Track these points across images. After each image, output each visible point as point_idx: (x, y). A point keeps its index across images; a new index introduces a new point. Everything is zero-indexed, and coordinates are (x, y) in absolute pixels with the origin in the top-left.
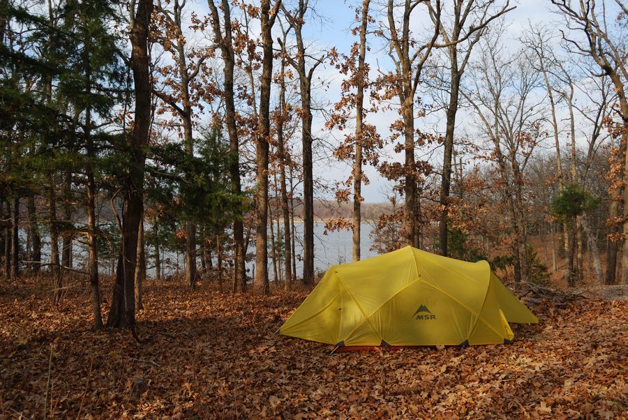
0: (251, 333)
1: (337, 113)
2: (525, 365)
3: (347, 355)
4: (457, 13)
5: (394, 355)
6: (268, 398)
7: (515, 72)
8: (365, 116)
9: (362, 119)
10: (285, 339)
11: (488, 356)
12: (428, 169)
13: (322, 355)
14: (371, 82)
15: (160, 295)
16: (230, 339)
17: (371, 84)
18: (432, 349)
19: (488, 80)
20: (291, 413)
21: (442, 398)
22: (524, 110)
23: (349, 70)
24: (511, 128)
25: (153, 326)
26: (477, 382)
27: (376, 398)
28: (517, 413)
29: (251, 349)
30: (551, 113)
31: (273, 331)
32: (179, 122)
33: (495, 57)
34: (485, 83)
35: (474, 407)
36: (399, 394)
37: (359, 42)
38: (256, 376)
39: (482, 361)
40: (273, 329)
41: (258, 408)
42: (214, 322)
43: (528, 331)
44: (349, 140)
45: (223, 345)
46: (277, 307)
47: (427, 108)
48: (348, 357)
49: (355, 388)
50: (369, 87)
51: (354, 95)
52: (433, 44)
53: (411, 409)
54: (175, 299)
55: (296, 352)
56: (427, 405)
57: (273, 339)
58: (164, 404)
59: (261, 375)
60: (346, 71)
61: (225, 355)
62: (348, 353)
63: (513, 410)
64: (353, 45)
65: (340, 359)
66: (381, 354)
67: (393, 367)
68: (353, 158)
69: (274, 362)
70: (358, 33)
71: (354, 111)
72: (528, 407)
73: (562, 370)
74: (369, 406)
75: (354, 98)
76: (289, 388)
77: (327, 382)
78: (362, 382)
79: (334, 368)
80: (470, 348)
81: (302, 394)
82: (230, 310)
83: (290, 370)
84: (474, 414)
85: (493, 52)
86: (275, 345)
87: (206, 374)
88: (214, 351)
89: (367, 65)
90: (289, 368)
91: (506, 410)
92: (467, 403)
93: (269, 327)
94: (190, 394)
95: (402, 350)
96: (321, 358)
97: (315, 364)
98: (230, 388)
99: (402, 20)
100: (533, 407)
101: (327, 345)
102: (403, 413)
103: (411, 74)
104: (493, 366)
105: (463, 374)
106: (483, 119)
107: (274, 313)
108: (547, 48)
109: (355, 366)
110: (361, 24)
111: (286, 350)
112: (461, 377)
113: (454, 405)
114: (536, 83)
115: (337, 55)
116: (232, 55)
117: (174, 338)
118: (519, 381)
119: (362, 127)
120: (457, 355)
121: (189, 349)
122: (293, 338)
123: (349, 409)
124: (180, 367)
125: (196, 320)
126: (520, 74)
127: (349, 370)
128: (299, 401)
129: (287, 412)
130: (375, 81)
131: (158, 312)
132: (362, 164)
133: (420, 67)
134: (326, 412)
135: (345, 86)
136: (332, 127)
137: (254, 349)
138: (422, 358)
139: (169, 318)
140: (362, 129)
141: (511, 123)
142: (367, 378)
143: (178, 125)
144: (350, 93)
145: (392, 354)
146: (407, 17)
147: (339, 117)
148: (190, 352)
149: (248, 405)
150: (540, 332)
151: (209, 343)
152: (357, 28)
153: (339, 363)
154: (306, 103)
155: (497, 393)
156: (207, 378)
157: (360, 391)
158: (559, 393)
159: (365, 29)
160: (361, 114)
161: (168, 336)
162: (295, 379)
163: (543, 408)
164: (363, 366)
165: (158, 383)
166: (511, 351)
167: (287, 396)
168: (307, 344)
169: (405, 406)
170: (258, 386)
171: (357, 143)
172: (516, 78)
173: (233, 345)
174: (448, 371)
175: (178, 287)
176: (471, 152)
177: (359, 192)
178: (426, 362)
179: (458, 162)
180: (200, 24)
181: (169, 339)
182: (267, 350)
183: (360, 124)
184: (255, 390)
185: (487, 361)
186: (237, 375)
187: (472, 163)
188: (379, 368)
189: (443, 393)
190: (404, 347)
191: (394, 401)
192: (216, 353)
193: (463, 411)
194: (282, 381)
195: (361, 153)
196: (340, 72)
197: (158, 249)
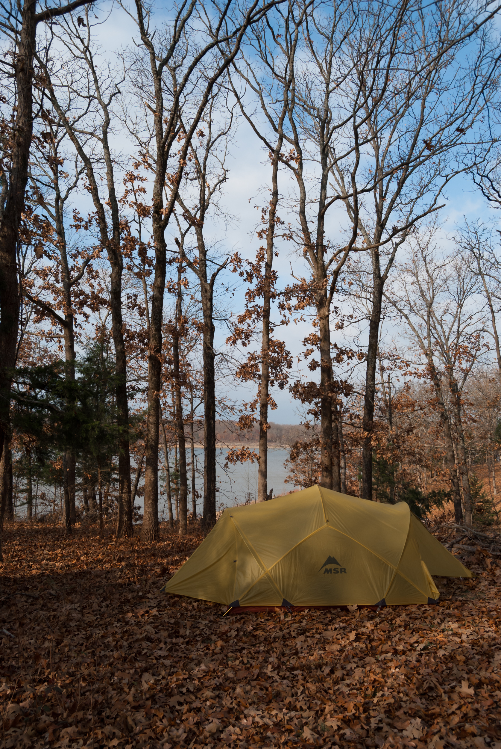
0: (132, 591)
1: (240, 326)
2: (450, 632)
3: (242, 618)
4: (379, 212)
5: (297, 618)
6: (141, 676)
7: (451, 276)
8: (273, 330)
9: (268, 334)
10: (171, 597)
11: (408, 619)
12: (348, 390)
13: (212, 618)
14: (278, 292)
15: (26, 541)
16: (105, 599)
17: (279, 295)
18: (342, 610)
19: (419, 285)
20: (166, 696)
21: (347, 675)
22: (461, 318)
23: (255, 278)
24: (447, 340)
25: (11, 584)
26: (390, 654)
27: (269, 674)
28: (434, 695)
29: (128, 612)
30: (491, 323)
31: (158, 588)
32: (60, 333)
33: (428, 259)
34: (415, 288)
35: (383, 687)
36: (297, 669)
37: (266, 247)
38: (130, 647)
39: (400, 626)
40: (159, 584)
41: (126, 690)
42: (88, 576)
43: (459, 588)
44: (252, 357)
45: (95, 607)
46: (167, 556)
47: (346, 319)
48: (242, 621)
49: (245, 661)
50: (277, 297)
51: (259, 307)
52: (350, 248)
53: (308, 689)
54: (45, 547)
55: (182, 614)
56: (329, 682)
57: (156, 598)
58: (12, 688)
59: (136, 645)
60: (251, 279)
61: (97, 619)
62: (243, 616)
63: (430, 692)
64: (259, 250)
65: (232, 623)
66: (282, 617)
67: (293, 634)
68: (259, 379)
69: (155, 628)
70: (265, 236)
71: (260, 325)
72: (447, 688)
73: (494, 639)
74: (258, 685)
75: (259, 309)
76: (167, 662)
77: (214, 654)
78: (255, 653)
79: (224, 636)
80: (387, 609)
81: (182, 670)
82: (110, 561)
83: (172, 638)
84: (383, 696)
85: (424, 253)
86: (159, 606)
87: (70, 645)
88: (83, 615)
89: (274, 273)
90: (170, 636)
91: (421, 690)
92: (375, 681)
93: (154, 583)
94: (46, 674)
95: (307, 611)
96: (210, 621)
97: (203, 629)
98: (97, 664)
99: (316, 220)
100: (453, 688)
101: (220, 605)
102: (299, 694)
103: (326, 281)
104: (412, 633)
105: (374, 644)
106: (414, 329)
107: (162, 564)
108: (487, 248)
109: (250, 633)
110: (268, 226)
111: (170, 612)
112: (372, 647)
113: (361, 683)
114: (474, 288)
115: (240, 261)
116: (119, 259)
117: (37, 599)
118: (441, 653)
119: (269, 344)
120: (372, 618)
121: (53, 613)
122: (180, 597)
123: (234, 689)
124: (40, 636)
125: (66, 575)
126: (456, 278)
127: (241, 638)
128: (178, 680)
129: (161, 695)
130: (283, 291)
131: (21, 564)
132: (269, 385)
133: (336, 273)
134: (208, 693)
135: (250, 296)
136: (235, 342)
137: (133, 611)
138: (330, 621)
139: (34, 572)
140: (269, 345)
141: (447, 334)
142: (262, 648)
143: (59, 337)
144: (255, 304)
145: (295, 616)
146: (321, 217)
147: (242, 331)
148: (54, 616)
149: (115, 686)
150: (473, 588)
151: (78, 605)
152: (263, 231)
153: (231, 629)
154: (208, 313)
155: (412, 668)
156: (70, 650)
157: (251, 665)
158: (487, 670)
159: (273, 232)
160: (268, 328)
161: (29, 597)
162: (177, 650)
163: (466, 689)
164: (258, 632)
165: (8, 660)
166: (436, 613)
167: (163, 673)
168: (195, 604)
169: (302, 685)
170: (130, 661)
171: (262, 362)
172: (451, 282)
173: (107, 606)
174: (358, 639)
175: (50, 531)
176: (400, 368)
177: (266, 418)
178: (333, 627)
179: (386, 379)
180: (83, 223)
181: (30, 601)
182: (147, 612)
183: (266, 340)
184: (126, 666)
185: (406, 627)
186: (107, 646)
187: (402, 380)
188: (277, 635)
189: (348, 668)
190: (310, 608)
191: (290, 678)
192: (85, 618)
193: (369, 692)
194: (160, 653)
195: (268, 373)
196: (245, 280)
197: (31, 482)
